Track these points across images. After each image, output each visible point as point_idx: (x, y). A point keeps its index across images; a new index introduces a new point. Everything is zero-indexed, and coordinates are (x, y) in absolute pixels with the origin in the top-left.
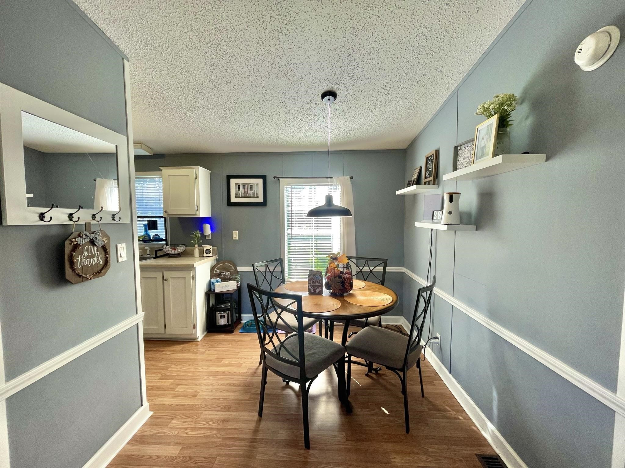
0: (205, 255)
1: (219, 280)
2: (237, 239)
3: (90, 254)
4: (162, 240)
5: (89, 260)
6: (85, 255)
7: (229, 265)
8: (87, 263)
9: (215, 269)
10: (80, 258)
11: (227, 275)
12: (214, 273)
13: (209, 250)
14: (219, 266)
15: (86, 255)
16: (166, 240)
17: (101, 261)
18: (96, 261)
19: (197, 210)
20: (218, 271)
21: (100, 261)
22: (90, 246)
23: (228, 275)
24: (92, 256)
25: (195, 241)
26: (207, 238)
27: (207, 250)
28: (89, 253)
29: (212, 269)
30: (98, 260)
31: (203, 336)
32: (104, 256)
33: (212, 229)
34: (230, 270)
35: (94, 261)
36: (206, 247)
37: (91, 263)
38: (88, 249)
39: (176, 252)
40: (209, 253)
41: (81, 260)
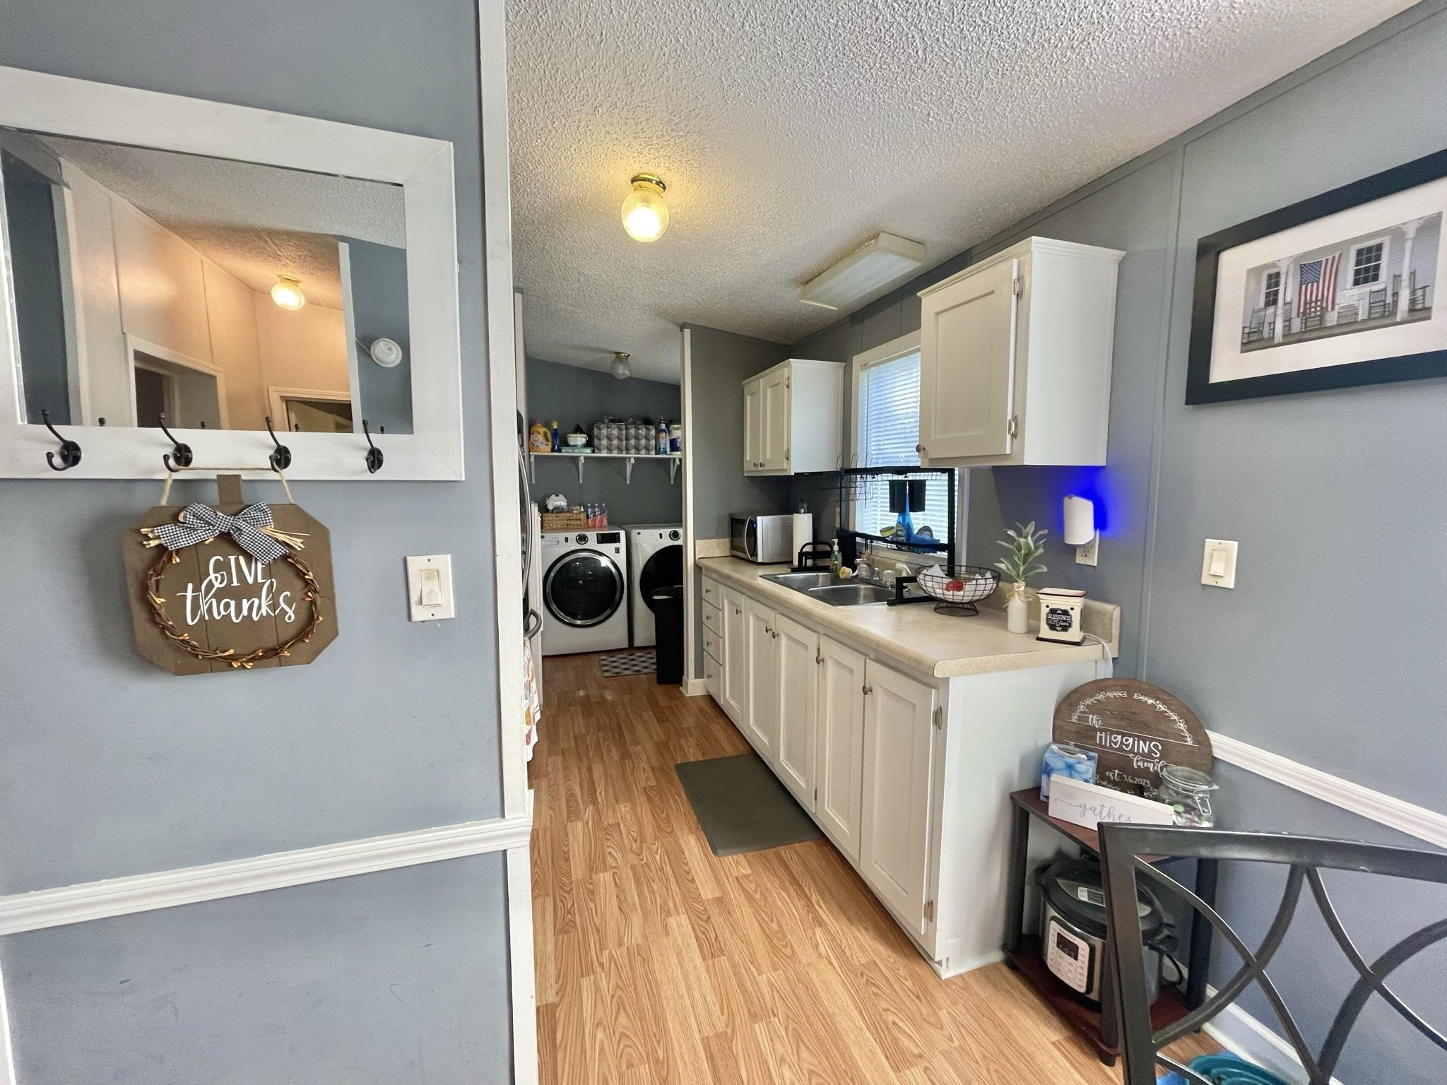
0: (1045, 632)
1: (1081, 767)
2: (1229, 582)
3: (235, 583)
4: (937, 547)
5: (233, 603)
6: (210, 585)
7: (1161, 707)
8: (223, 613)
9: (1078, 703)
10: (189, 594)
11: (1143, 755)
12: (1074, 719)
13: (1065, 613)
14: (1100, 697)
15: (217, 585)
16: (950, 547)
17: (290, 612)
18: (264, 610)
19: (1014, 436)
20: (1094, 721)
21: (284, 612)
22: (232, 558)
23: (1148, 756)
24: (251, 591)
25: (1015, 566)
26: (1080, 560)
27: (1053, 611)
28: (230, 581)
29: (1068, 701)
30: (274, 606)
31: (973, 964)
32: (300, 594)
33: (1101, 522)
34: (1166, 734)
35: (261, 607)
36: (1053, 599)
37: (245, 612)
38: (222, 567)
39: (958, 596)
40: (1065, 629)
41: (195, 601)
